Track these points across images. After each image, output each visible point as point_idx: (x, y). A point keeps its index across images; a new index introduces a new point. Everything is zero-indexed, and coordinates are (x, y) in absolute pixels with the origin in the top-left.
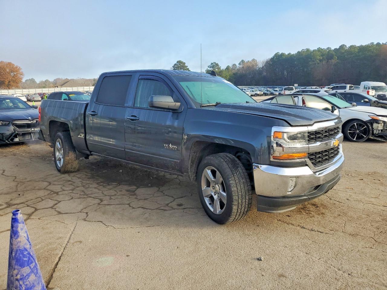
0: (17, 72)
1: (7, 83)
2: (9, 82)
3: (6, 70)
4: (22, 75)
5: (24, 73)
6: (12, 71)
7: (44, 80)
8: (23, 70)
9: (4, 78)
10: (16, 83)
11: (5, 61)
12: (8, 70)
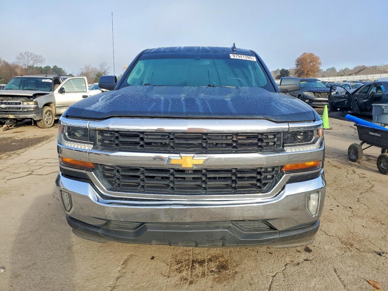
0: (316, 62)
1: (306, 72)
2: (308, 71)
3: (307, 61)
4: (320, 64)
5: (322, 62)
6: (312, 61)
7: (344, 69)
8: (321, 60)
9: (304, 68)
10: (314, 72)
11: (307, 52)
12: (308, 61)
